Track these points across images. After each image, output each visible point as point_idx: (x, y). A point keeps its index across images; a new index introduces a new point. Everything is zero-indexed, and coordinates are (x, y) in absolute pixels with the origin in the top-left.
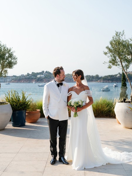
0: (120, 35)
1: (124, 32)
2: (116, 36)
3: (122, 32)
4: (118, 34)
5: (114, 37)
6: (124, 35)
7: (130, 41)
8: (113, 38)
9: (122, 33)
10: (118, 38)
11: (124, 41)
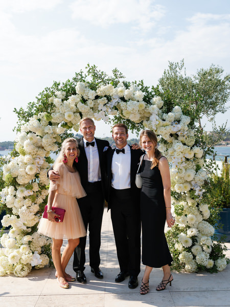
0: (177, 69)
1: (184, 62)
2: (169, 70)
3: (179, 62)
4: (174, 66)
5: (167, 72)
6: (183, 68)
7: (193, 79)
8: (165, 73)
9: (180, 65)
10: (173, 74)
11: (184, 78)
